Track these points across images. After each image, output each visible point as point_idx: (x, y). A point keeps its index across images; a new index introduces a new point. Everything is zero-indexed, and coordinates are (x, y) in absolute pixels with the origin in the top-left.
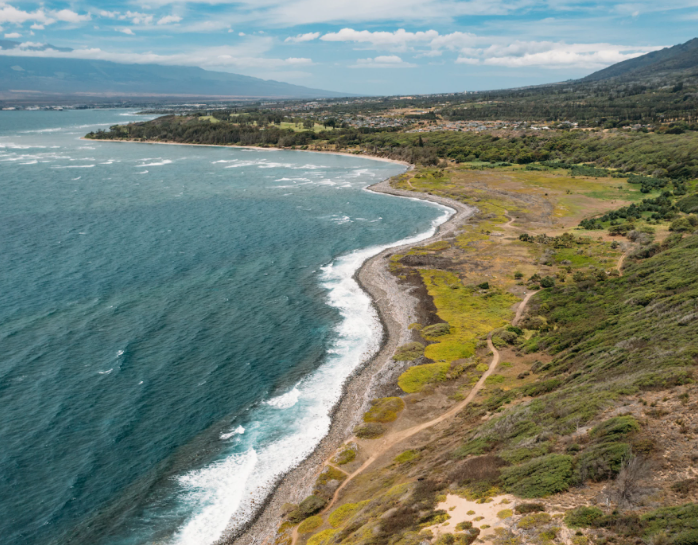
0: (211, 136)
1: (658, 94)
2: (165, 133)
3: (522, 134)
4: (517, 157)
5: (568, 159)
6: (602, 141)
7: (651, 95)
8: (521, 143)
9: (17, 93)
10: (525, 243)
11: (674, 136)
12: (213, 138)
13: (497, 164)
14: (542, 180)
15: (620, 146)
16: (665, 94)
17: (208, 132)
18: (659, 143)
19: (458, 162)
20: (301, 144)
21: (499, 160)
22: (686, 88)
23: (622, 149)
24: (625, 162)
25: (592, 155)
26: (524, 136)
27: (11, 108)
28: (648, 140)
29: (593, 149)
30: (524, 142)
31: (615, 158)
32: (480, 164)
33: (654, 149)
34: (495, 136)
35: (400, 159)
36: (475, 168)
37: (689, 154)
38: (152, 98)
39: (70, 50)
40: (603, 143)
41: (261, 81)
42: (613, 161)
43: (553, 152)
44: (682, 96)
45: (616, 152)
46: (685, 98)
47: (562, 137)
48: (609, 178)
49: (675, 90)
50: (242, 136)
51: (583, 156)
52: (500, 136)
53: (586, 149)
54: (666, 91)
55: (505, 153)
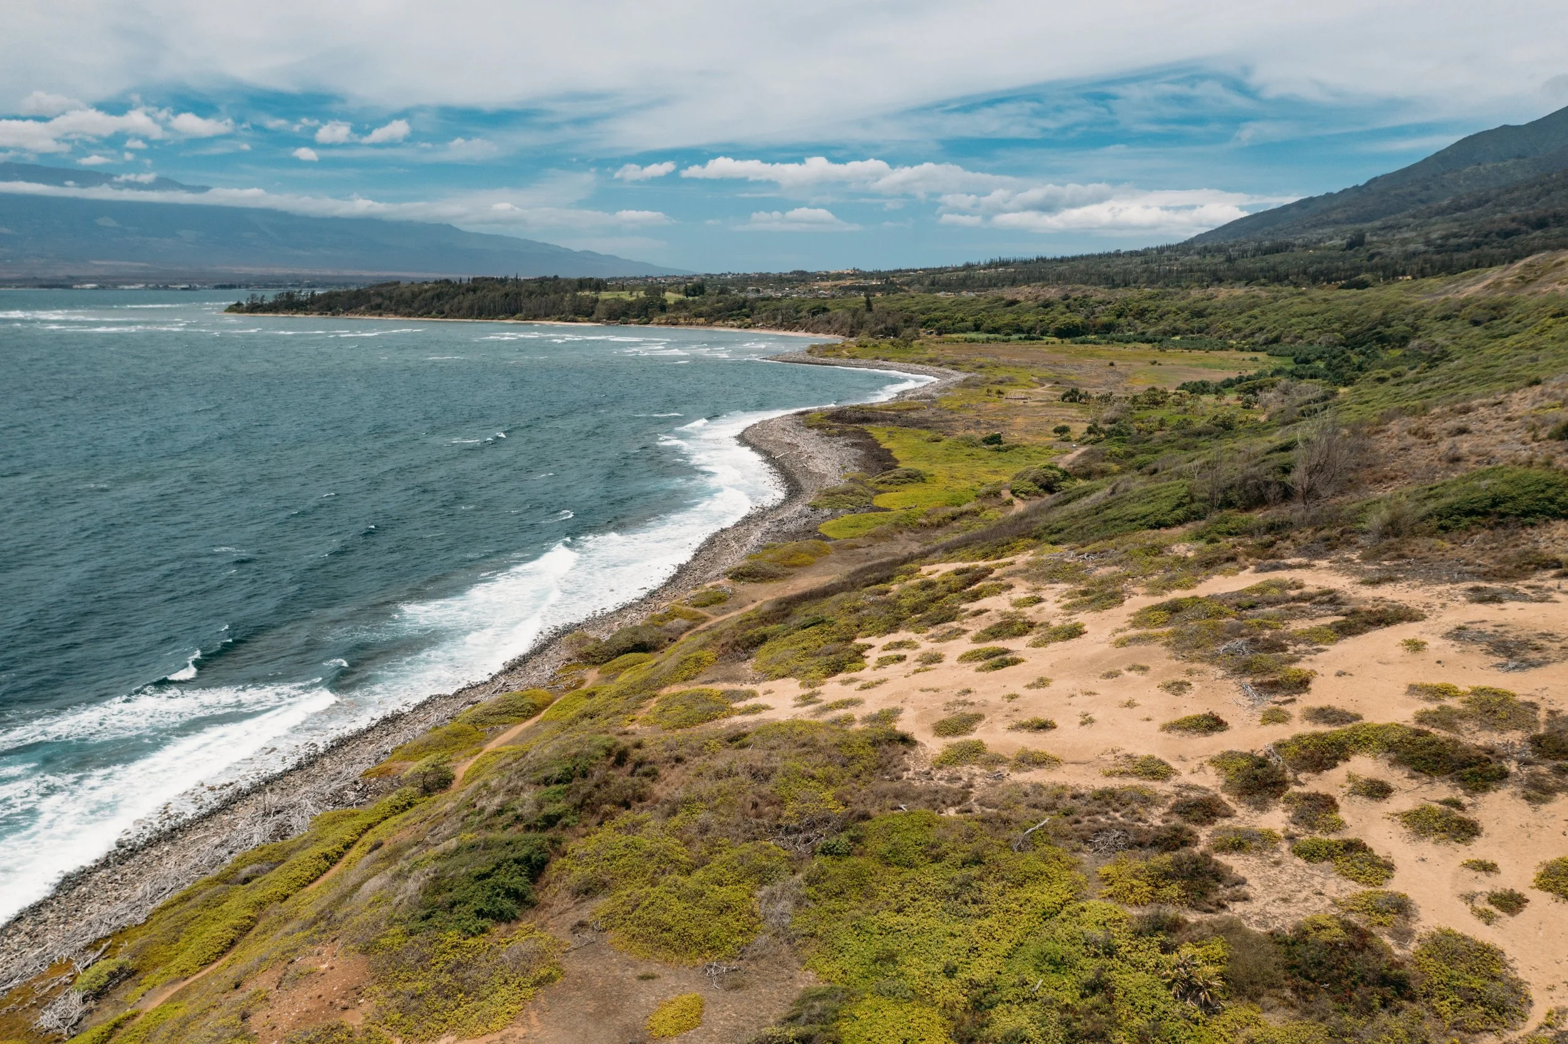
0: (466, 304)
1: (1318, 253)
2: (379, 300)
3: (1063, 293)
4: (1053, 326)
5: (1152, 330)
6: (1217, 302)
7: (1306, 254)
8: (1062, 308)
9: (102, 266)
10: (1074, 404)
11: (1354, 291)
12: (471, 308)
13: (1015, 337)
14: (1102, 353)
15: (1252, 307)
16: (1333, 253)
17: (461, 297)
18: (1325, 300)
19: (940, 334)
20: (638, 316)
21: (1019, 330)
22: (1371, 243)
23: (1256, 311)
24: (1261, 329)
25: (1196, 323)
26: (1066, 298)
27: (88, 286)
28: (1303, 298)
29: (1199, 314)
30: (1068, 307)
31: (1240, 324)
32: (983, 336)
33: (1316, 310)
34: (1010, 298)
35: (828, 332)
36: (973, 341)
37: (1384, 314)
38: (361, 277)
39: (204, 189)
40: (1218, 304)
41: (568, 253)
42: (1237, 330)
43: (1122, 320)
44: (1364, 255)
45: (1244, 317)
46: (1372, 256)
47: (1138, 297)
48: (1233, 351)
49: (1350, 246)
50: (527, 303)
51: (1180, 324)
52: (1021, 298)
53: (1186, 314)
54: (1334, 248)
55: (1030, 319)
